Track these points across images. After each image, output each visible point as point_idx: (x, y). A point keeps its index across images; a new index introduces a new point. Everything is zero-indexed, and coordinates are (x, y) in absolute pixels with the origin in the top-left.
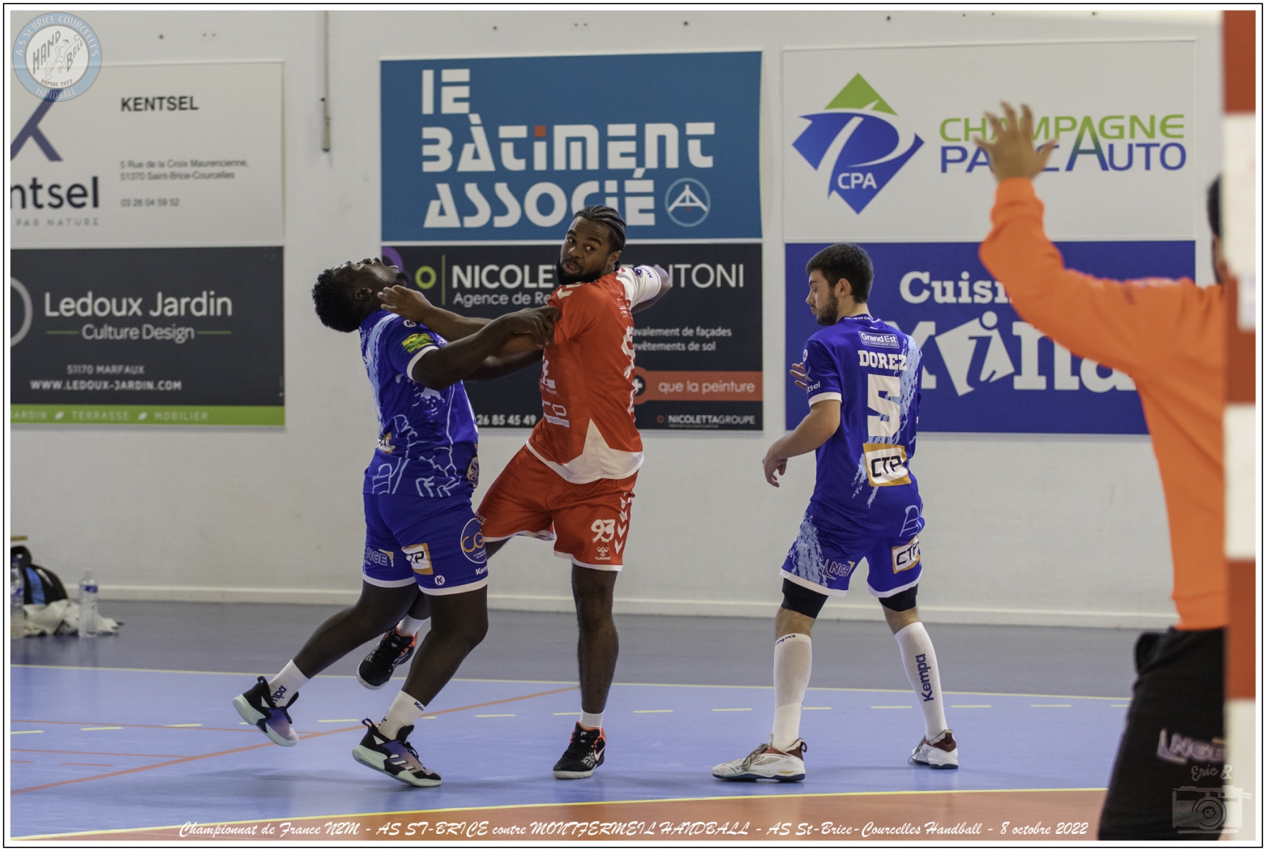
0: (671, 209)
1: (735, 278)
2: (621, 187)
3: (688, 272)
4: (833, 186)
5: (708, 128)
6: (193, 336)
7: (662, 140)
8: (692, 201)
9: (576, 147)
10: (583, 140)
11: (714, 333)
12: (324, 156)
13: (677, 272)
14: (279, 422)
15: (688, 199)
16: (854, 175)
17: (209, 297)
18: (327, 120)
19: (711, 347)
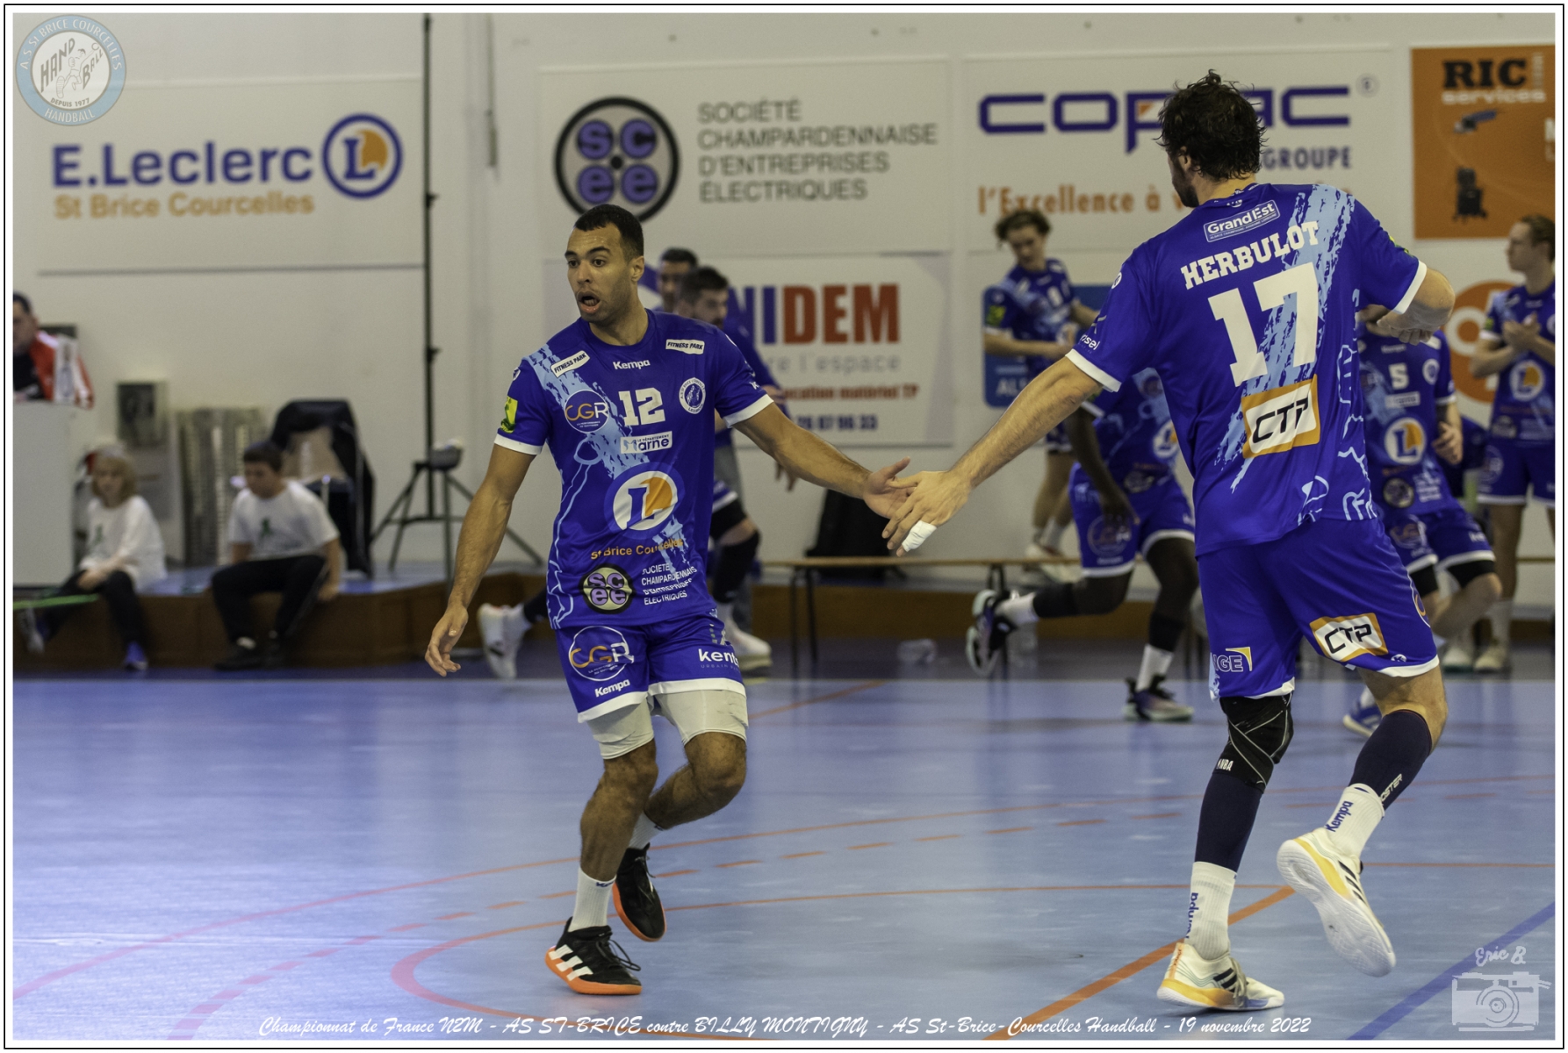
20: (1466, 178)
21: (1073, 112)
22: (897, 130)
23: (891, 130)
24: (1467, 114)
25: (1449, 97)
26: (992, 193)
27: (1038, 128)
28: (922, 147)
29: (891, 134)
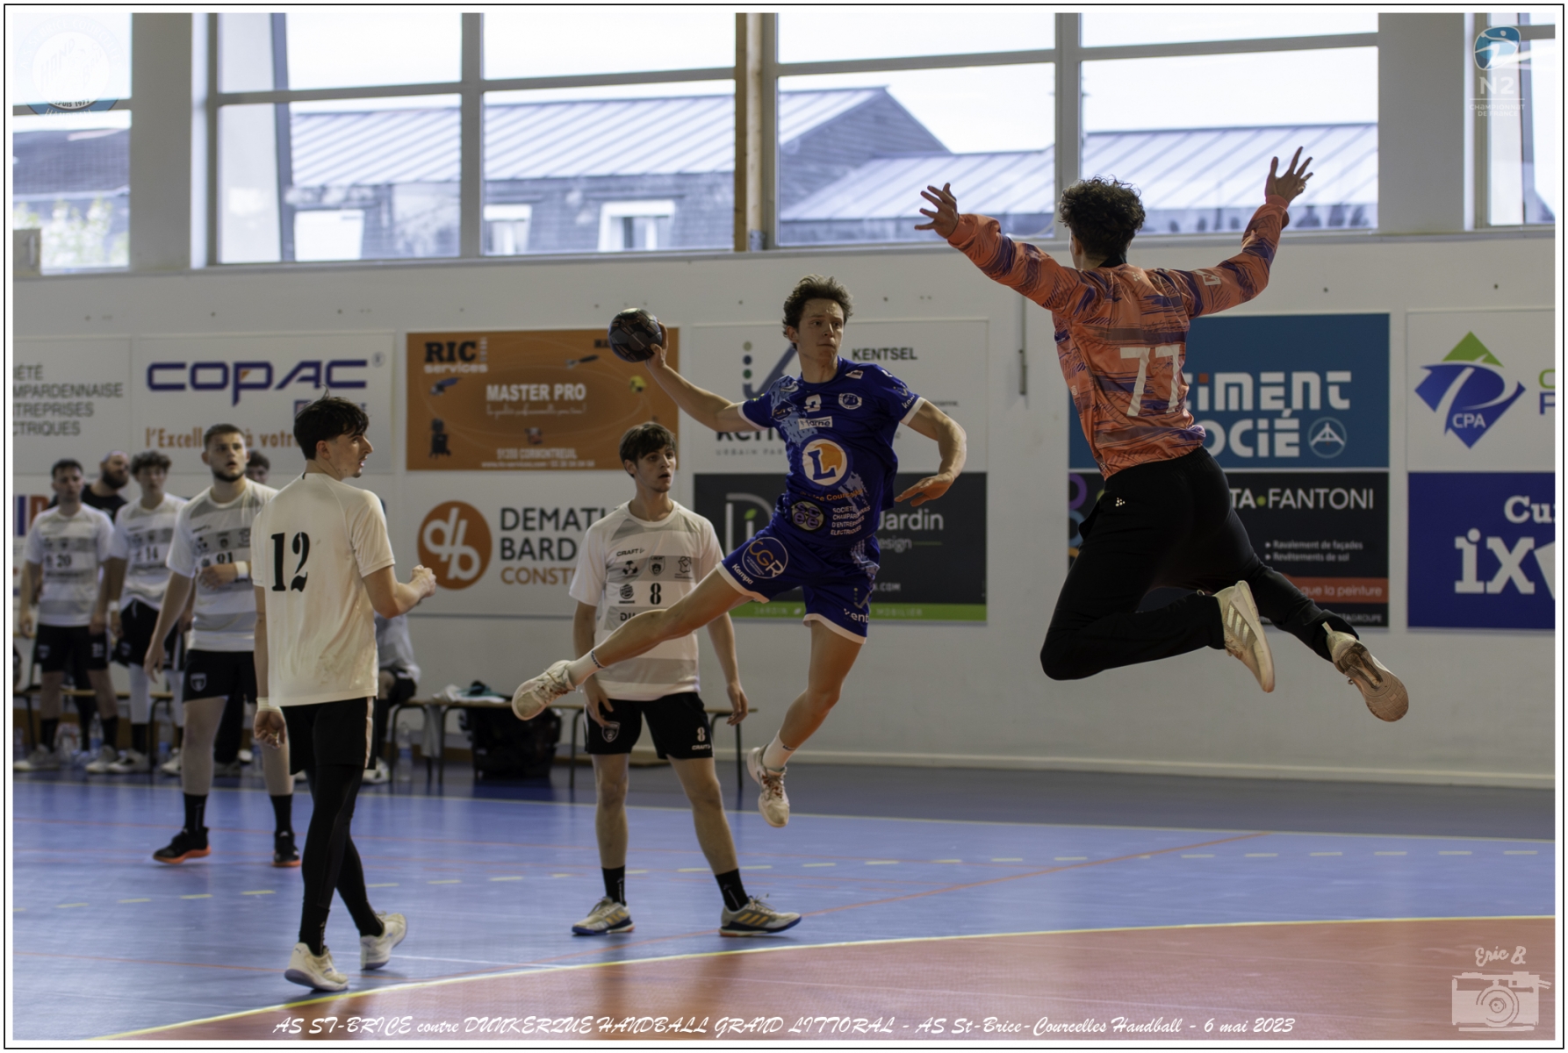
0: (1313, 443)
1: (1366, 500)
2: (1271, 424)
3: (1327, 496)
4: (1449, 425)
5: (1345, 377)
6: (910, 546)
7: (1306, 386)
8: (1331, 436)
9: (1234, 392)
10: (1240, 386)
11: (1347, 546)
12: (1021, 399)
13: (1317, 496)
14: (982, 619)
15: (1328, 435)
16: (1466, 416)
17: (924, 514)
18: (1024, 369)
19: (1345, 558)
20: (437, 426)
21: (204, 376)
22: (99, 388)
23: (95, 387)
24: (439, 381)
25: (429, 369)
26: (154, 431)
27: (180, 387)
28: (113, 399)
29: (95, 391)
